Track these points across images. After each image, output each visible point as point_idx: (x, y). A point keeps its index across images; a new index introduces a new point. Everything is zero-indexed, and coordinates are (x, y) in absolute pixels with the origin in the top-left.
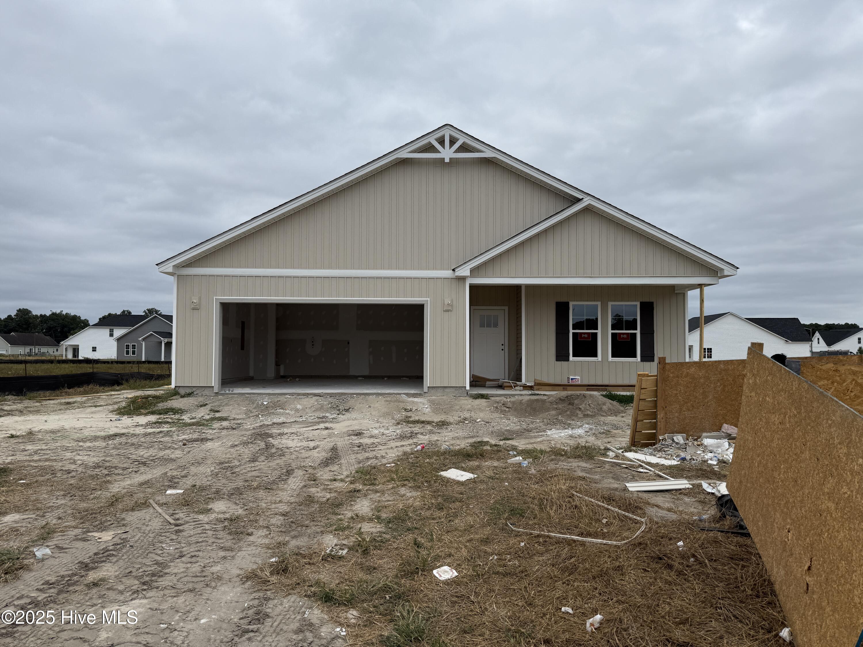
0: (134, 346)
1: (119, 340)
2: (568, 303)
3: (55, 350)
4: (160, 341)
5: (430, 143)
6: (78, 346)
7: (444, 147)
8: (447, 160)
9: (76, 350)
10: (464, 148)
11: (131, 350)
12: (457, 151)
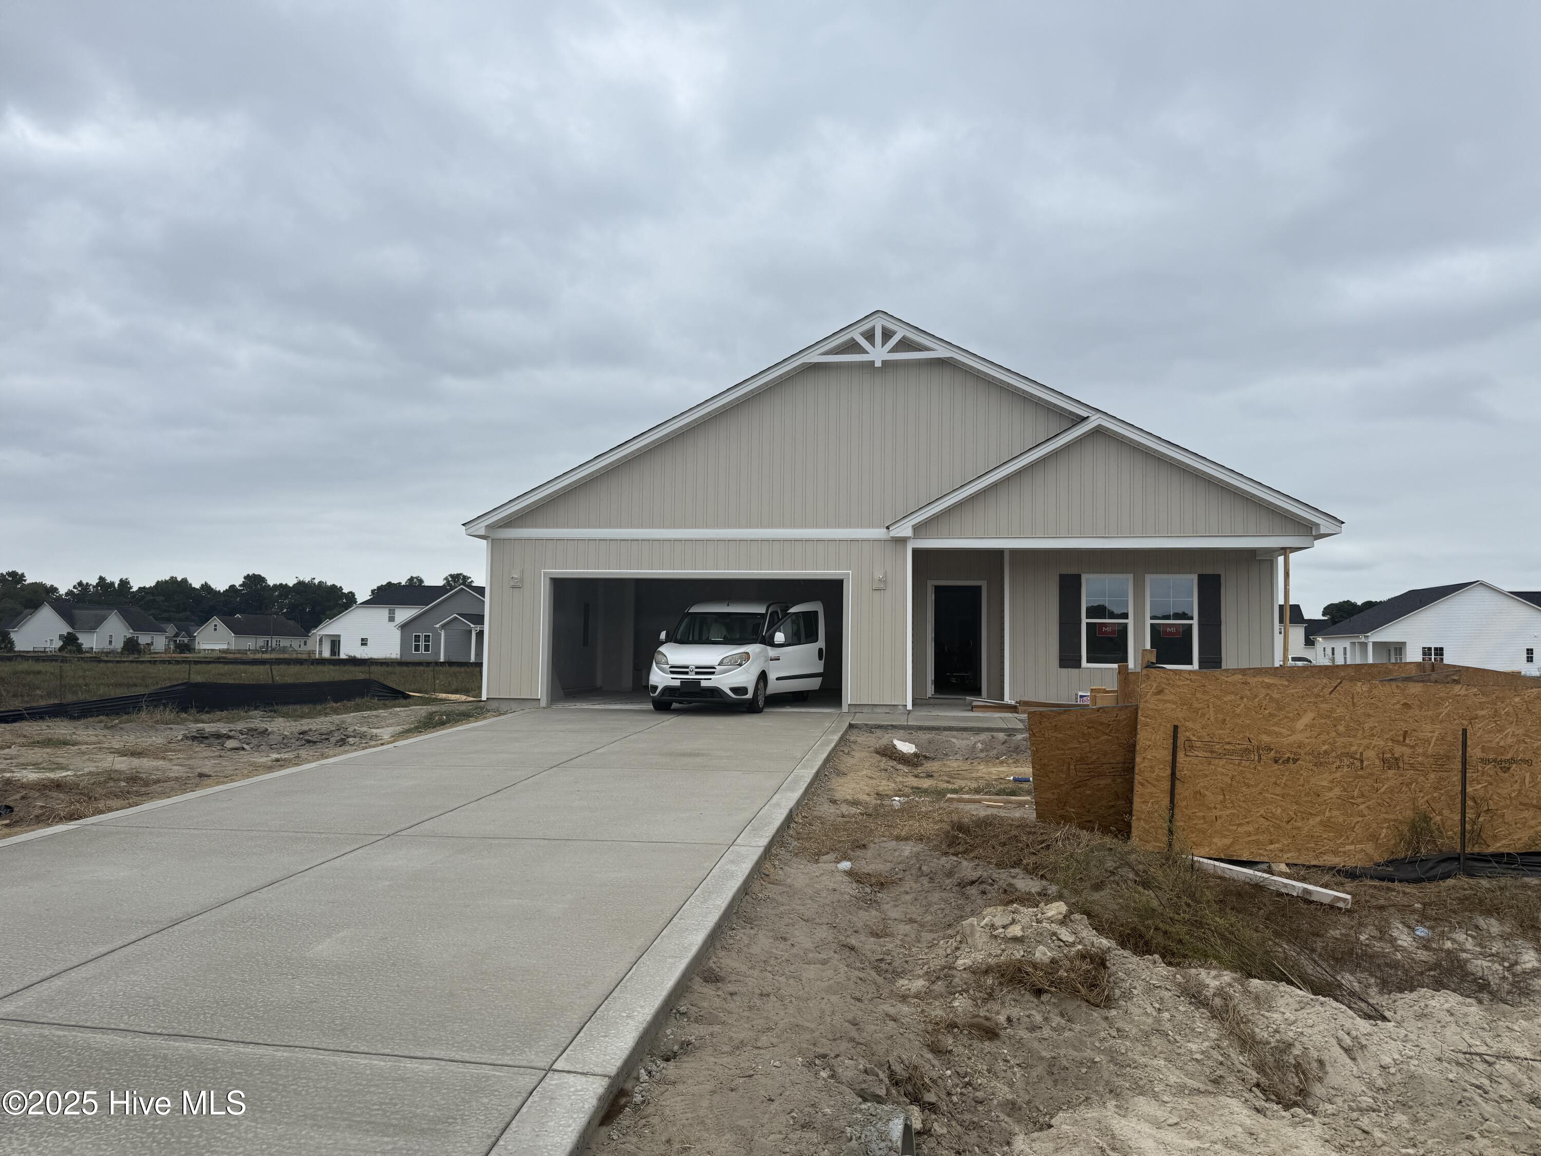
0: (427, 638)
1: (404, 627)
2: (1080, 575)
3: (302, 644)
4: (468, 628)
5: (853, 339)
6: (339, 636)
7: (873, 345)
8: (878, 364)
9: (335, 643)
10: (905, 345)
11: (422, 644)
12: (894, 350)
